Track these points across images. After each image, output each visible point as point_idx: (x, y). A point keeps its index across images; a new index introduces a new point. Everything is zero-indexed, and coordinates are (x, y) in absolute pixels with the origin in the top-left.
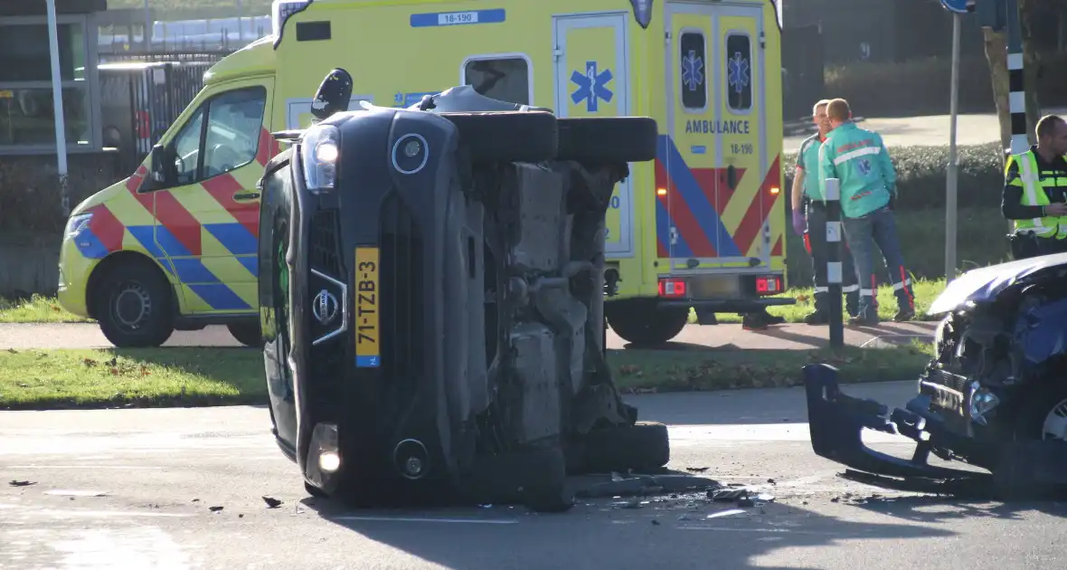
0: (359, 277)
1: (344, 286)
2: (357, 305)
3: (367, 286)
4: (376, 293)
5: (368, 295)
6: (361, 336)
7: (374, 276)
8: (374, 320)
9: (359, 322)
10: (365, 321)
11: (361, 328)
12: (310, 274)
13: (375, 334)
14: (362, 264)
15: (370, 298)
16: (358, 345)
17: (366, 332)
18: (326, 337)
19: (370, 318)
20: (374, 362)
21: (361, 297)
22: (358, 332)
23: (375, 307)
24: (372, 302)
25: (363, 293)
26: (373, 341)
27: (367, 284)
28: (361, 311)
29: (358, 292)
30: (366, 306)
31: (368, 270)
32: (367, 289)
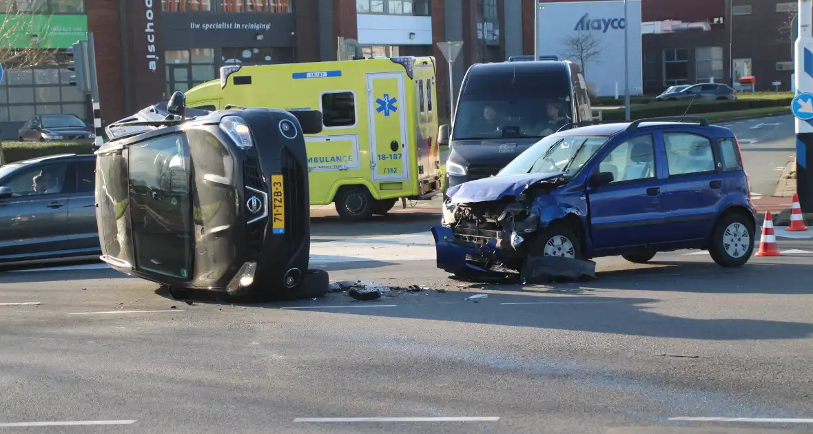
0: (274, 190)
1: (266, 194)
2: (273, 203)
3: (278, 194)
4: (283, 197)
5: (279, 198)
6: (275, 218)
7: (281, 189)
8: (282, 210)
9: (274, 211)
10: (278, 211)
11: (275, 215)
12: (245, 188)
13: (282, 217)
14: (275, 183)
15: (279, 199)
16: (274, 223)
17: (277, 217)
18: (255, 220)
19: (280, 210)
20: (281, 231)
21: (275, 199)
22: (274, 216)
23: (282, 204)
24: (281, 202)
25: (277, 198)
26: (281, 220)
27: (277, 193)
28: (275, 206)
29: (274, 197)
30: (277, 203)
31: (277, 186)
32: (277, 196)
